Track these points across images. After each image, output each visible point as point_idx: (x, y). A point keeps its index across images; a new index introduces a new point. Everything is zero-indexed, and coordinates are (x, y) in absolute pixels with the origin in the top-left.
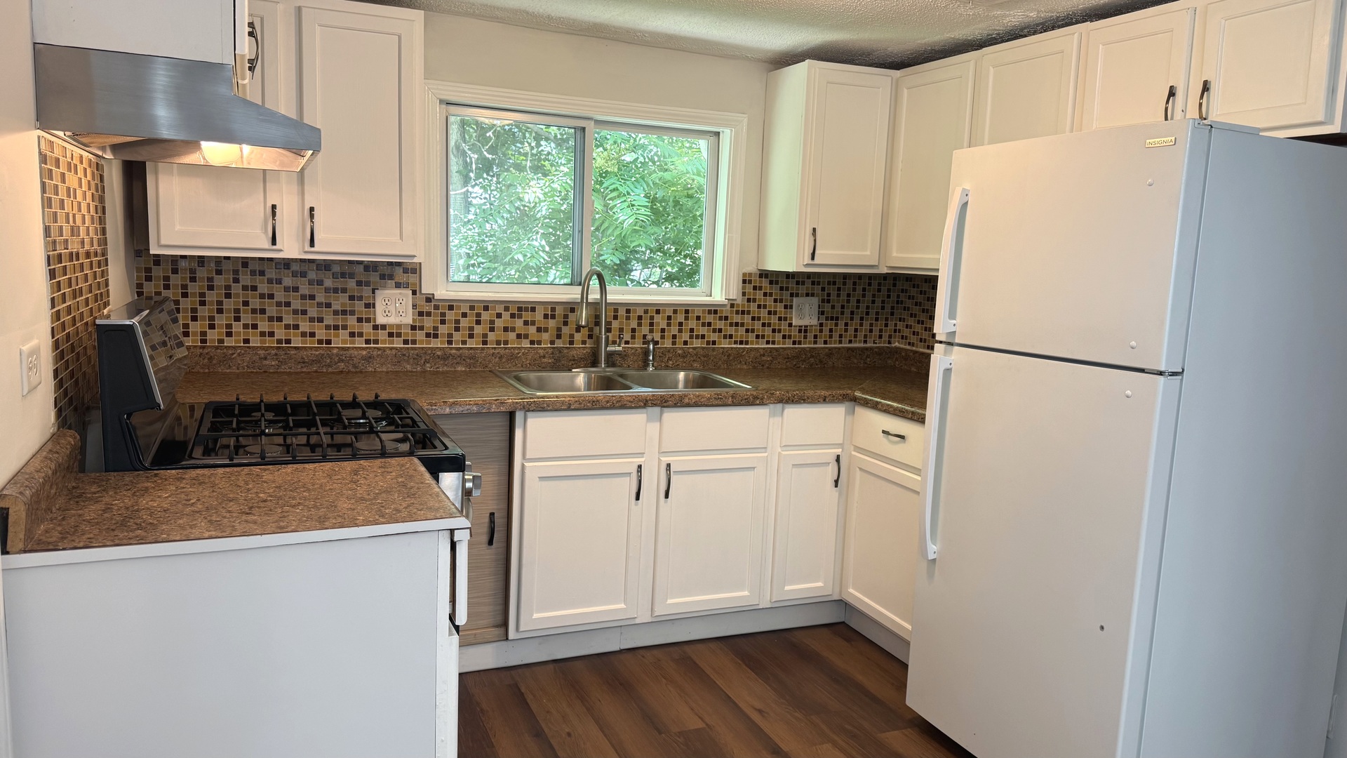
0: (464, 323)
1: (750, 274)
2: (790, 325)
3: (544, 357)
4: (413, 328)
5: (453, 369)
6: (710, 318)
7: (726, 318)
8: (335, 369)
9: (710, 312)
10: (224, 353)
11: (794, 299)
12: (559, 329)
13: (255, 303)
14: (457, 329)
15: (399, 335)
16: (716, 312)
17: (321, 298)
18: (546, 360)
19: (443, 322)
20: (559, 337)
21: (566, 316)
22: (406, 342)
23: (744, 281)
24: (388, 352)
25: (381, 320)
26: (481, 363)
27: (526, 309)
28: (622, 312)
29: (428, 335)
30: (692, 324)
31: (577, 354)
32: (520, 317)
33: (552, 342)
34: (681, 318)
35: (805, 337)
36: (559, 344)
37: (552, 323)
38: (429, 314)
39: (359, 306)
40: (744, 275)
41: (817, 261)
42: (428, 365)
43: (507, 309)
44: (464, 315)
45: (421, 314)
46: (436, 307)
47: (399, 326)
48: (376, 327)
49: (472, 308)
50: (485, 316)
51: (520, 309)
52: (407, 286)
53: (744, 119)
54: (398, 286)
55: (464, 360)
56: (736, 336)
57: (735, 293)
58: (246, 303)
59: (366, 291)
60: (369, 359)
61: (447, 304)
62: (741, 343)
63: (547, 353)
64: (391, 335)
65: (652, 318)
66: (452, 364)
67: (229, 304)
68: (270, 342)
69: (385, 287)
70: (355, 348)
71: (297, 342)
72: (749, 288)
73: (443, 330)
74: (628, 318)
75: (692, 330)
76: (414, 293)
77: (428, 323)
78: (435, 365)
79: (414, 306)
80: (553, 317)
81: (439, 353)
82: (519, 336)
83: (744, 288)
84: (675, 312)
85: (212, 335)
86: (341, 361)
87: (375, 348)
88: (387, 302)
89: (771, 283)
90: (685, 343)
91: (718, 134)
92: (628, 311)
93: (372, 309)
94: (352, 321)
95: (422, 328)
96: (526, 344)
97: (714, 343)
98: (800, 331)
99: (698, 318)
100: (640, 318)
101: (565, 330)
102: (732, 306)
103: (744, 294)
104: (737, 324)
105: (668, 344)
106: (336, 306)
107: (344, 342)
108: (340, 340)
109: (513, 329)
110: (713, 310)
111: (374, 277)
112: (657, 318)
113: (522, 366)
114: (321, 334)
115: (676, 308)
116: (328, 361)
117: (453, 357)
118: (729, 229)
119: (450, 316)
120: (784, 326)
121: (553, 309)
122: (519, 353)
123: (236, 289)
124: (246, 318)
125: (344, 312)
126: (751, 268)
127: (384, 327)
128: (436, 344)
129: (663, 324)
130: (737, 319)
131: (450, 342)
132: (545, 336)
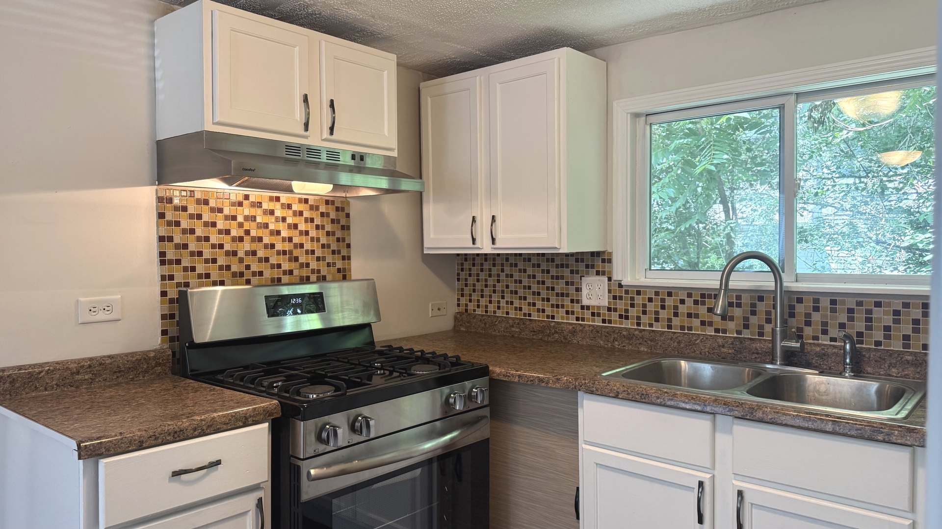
0: (651, 307)
3: (723, 346)
4: (609, 309)
5: (637, 349)
8: (553, 338)
10: (492, 320)
12: (746, 319)
13: (512, 287)
14: (644, 312)
15: (599, 315)
17: (549, 283)
18: (725, 350)
19: (632, 305)
20: (746, 327)
21: (753, 305)
22: (604, 321)
24: (587, 328)
25: (585, 302)
27: (710, 296)
28: (825, 303)
29: (621, 316)
31: (761, 348)
32: (703, 303)
33: (739, 332)
36: (746, 334)
37: (737, 312)
38: (621, 298)
39: (572, 290)
42: (616, 343)
43: (690, 295)
44: (650, 300)
45: (615, 298)
46: (627, 292)
47: (599, 307)
48: (583, 307)
49: (657, 294)
50: (669, 302)
51: (703, 296)
52: (604, 273)
54: (598, 273)
58: (507, 287)
59: (576, 277)
60: (573, 332)
61: (636, 289)
63: (727, 342)
64: (593, 314)
65: (869, 312)
66: (636, 344)
67: (499, 287)
69: (588, 273)
70: (570, 323)
71: (535, 317)
73: (633, 312)
74: (833, 311)
76: (610, 279)
77: (621, 305)
78: (622, 343)
79: (610, 291)
80: (739, 305)
81: (625, 333)
82: (703, 323)
84: (906, 305)
86: (556, 332)
88: (590, 287)
92: (833, 302)
93: (580, 293)
94: (567, 301)
95: (615, 310)
96: (710, 332)
100: (851, 311)
101: (753, 320)
106: (558, 290)
107: (562, 318)
108: (560, 316)
109: (697, 316)
111: (582, 267)
112: (877, 313)
113: (701, 353)
114: (549, 311)
116: (548, 332)
117: (637, 339)
119: (639, 300)
121: (739, 297)
122: (696, 340)
123: (503, 276)
124: (508, 297)
125: (562, 295)
127: (588, 308)
128: (628, 324)
129: (888, 320)
131: (639, 324)
132: (731, 325)
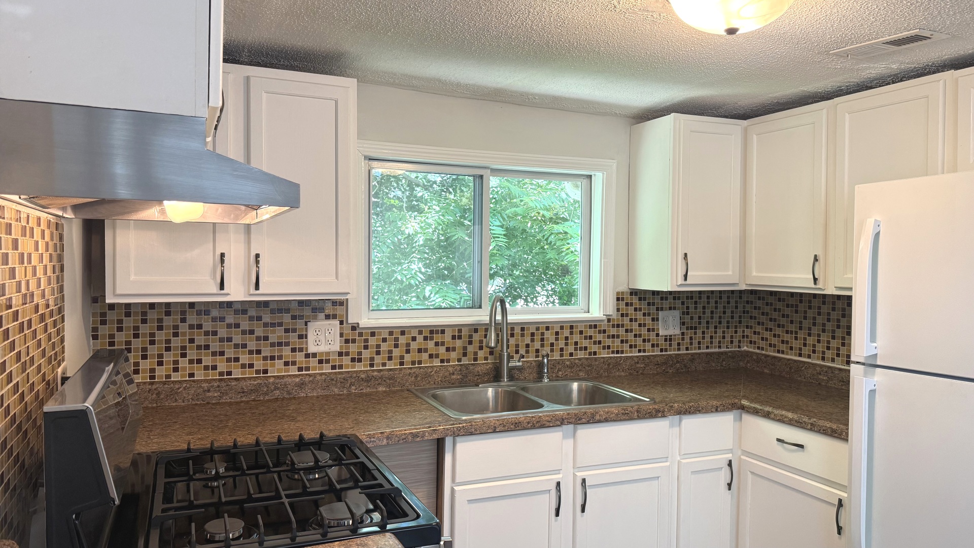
0: (384, 347)
1: (623, 293)
2: (658, 335)
3: (453, 374)
4: (340, 354)
5: (375, 390)
6: (590, 332)
7: (604, 331)
8: (271, 396)
9: (590, 327)
10: (171, 388)
11: (660, 313)
12: (465, 348)
13: (200, 340)
14: (378, 353)
15: (328, 361)
16: (595, 326)
17: (259, 332)
18: (454, 377)
19: (366, 347)
20: (465, 355)
21: (471, 336)
22: (333, 367)
23: (618, 299)
24: (318, 378)
25: (312, 349)
26: (399, 383)
27: (437, 332)
28: (517, 331)
29: (353, 360)
30: (576, 337)
31: (482, 370)
32: (432, 339)
33: (459, 360)
34: (566, 333)
35: (670, 345)
36: (465, 361)
37: (458, 343)
38: (354, 341)
39: (293, 338)
40: (618, 293)
41: (689, 281)
42: (353, 387)
43: (420, 333)
44: (384, 340)
45: (347, 341)
46: (361, 334)
47: (328, 354)
48: (307, 356)
49: (391, 333)
50: (402, 340)
51: (432, 332)
52: (334, 317)
53: (614, 165)
54: (328, 317)
55: (385, 381)
56: (613, 347)
57: (611, 310)
58: (192, 341)
59: (300, 324)
60: (301, 385)
61: (370, 331)
62: (618, 352)
63: (456, 370)
64: (320, 362)
65: (543, 334)
66: (375, 385)
67: (176, 342)
68: (213, 375)
69: (315, 318)
70: (290, 375)
71: (237, 373)
72: (622, 305)
73: (366, 354)
74: (523, 335)
75: (576, 343)
76: (341, 323)
77: (353, 348)
78: (359, 387)
79: (341, 335)
80: (460, 337)
81: (363, 376)
82: (431, 356)
83: (618, 305)
84: (562, 328)
85: (161, 372)
86: (276, 388)
87: (307, 375)
88: (317, 332)
89: (640, 299)
90: (571, 354)
91: (590, 177)
92: (523, 329)
93: (304, 339)
94: (286, 351)
95: (347, 354)
96: (437, 363)
97: (595, 353)
98: (666, 340)
99: (581, 332)
100: (533, 334)
101: (470, 349)
102: (609, 320)
103: (618, 310)
104: (613, 336)
105: (556, 356)
106: (273, 338)
107: (279, 370)
108: (276, 369)
109: (426, 350)
110: (594, 325)
111: (307, 311)
112: (547, 334)
113: (435, 383)
114: (259, 364)
115: (562, 325)
116: (265, 389)
117: (376, 378)
118: (604, 255)
119: (372, 341)
120: (652, 336)
121: (460, 331)
122: (431, 372)
123: (183, 328)
124: (192, 354)
125: (280, 344)
126: (623, 288)
127: (314, 355)
128: (359, 367)
129: (552, 339)
130: (613, 331)
131: (372, 365)
132: (453, 355)
